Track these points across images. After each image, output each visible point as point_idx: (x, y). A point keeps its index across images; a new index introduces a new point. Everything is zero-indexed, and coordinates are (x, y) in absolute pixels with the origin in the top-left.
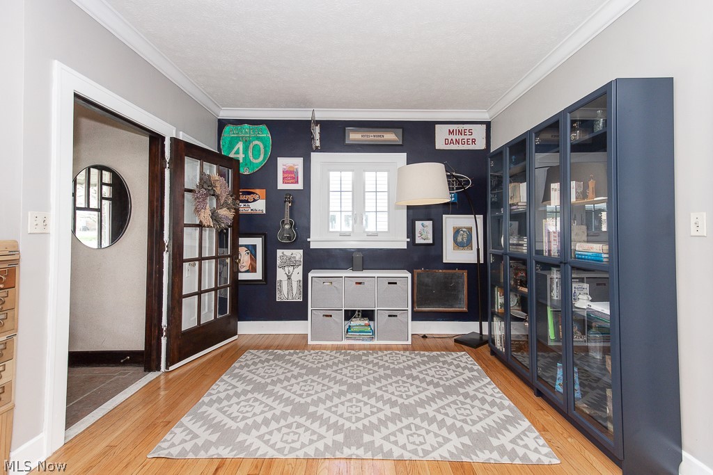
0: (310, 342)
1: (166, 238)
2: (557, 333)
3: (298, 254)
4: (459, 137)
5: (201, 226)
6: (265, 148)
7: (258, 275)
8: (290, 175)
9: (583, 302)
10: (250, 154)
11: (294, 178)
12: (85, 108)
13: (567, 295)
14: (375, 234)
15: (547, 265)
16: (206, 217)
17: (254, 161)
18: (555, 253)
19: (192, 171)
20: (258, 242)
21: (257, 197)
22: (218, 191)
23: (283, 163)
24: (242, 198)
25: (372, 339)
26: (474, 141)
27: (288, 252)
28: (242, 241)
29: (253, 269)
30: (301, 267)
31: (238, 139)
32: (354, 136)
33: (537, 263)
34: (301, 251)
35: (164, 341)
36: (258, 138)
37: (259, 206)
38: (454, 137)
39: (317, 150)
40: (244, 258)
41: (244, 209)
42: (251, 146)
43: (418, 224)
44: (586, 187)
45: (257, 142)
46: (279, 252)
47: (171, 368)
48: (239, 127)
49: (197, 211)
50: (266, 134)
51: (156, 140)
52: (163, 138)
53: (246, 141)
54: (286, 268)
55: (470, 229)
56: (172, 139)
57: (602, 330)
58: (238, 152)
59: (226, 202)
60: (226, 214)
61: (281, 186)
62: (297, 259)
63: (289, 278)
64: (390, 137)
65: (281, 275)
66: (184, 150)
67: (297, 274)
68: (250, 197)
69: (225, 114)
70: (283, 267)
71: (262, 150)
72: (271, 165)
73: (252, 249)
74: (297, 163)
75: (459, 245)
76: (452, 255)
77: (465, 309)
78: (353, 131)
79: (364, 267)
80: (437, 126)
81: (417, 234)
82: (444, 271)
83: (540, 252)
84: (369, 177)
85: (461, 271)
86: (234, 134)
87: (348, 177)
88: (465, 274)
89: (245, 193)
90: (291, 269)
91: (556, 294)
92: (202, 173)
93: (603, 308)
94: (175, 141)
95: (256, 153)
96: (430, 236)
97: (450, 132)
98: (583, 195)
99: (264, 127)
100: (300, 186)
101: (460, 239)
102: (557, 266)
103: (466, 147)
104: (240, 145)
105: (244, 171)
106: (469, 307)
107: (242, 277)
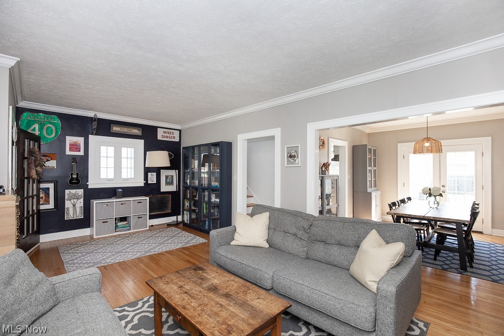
0: (95, 237)
2: (206, 211)
3: (81, 192)
4: (168, 135)
5: (28, 178)
6: (56, 129)
7: (51, 206)
8: (75, 147)
9: (214, 199)
10: (45, 132)
11: (77, 149)
13: (210, 198)
14: (127, 179)
15: (204, 190)
16: (34, 173)
17: (48, 137)
18: (206, 185)
19: (26, 145)
20: (51, 186)
23: (70, 139)
25: (130, 230)
26: (174, 138)
27: (73, 191)
30: (82, 199)
31: (35, 122)
32: (116, 129)
33: (201, 189)
34: (82, 190)
36: (51, 123)
37: (52, 164)
38: (166, 135)
39: (93, 134)
42: (45, 127)
43: (149, 174)
44: (214, 164)
45: (50, 125)
46: (67, 191)
48: (35, 114)
50: (57, 121)
53: (41, 123)
54: (72, 200)
55: (172, 176)
56: (18, 129)
57: (218, 206)
58: (34, 130)
59: (39, 163)
61: (68, 152)
62: (80, 194)
63: (74, 206)
64: (136, 131)
65: (68, 204)
66: (23, 134)
67: (80, 203)
68: (45, 158)
70: (70, 200)
71: (54, 131)
72: (61, 140)
73: (46, 190)
74: (81, 140)
75: (167, 183)
76: (164, 188)
77: (170, 211)
78: (115, 126)
79: (123, 196)
80: (158, 129)
81: (149, 179)
82: (162, 195)
83: (202, 185)
84: (124, 150)
85: (168, 195)
86: (31, 118)
87: (111, 150)
88: (170, 196)
90: (75, 200)
91: (206, 199)
92: (29, 147)
93: (218, 200)
95: (49, 132)
96: (155, 180)
97: (164, 132)
98: (213, 169)
99: (55, 117)
100: (82, 153)
101: (168, 181)
102: (207, 189)
103: (171, 140)
104: (37, 126)
106: (171, 210)
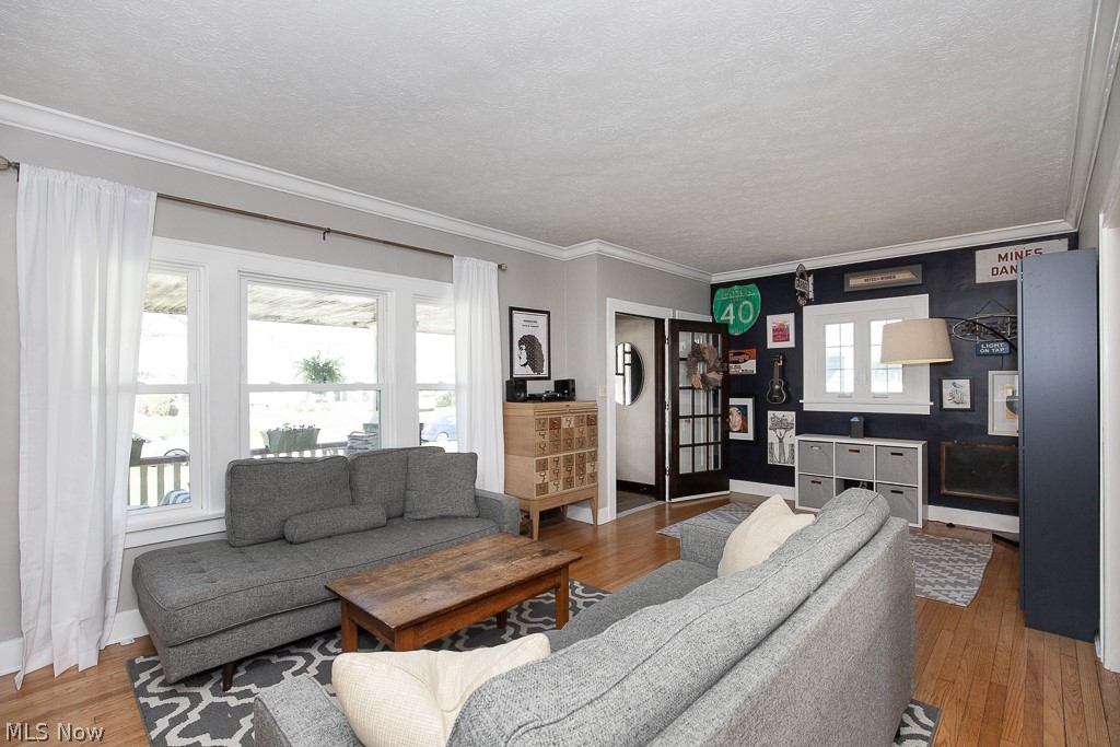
1: (667, 399)
3: (791, 416)
5: (692, 388)
6: (754, 307)
7: (749, 436)
8: (781, 333)
10: (740, 315)
11: (784, 336)
12: (621, 317)
14: (885, 396)
16: (697, 382)
17: (744, 322)
19: (685, 342)
20: (749, 402)
21: (747, 357)
22: (707, 356)
23: (773, 321)
24: (732, 358)
27: (779, 414)
28: (733, 401)
29: (744, 430)
30: (794, 430)
31: (728, 302)
32: (855, 282)
34: (793, 414)
35: (667, 478)
36: (747, 299)
37: (750, 366)
38: (1008, 264)
39: (809, 303)
40: (735, 419)
41: (733, 369)
42: (741, 306)
43: (947, 383)
45: (746, 302)
46: (770, 414)
47: (673, 500)
48: (729, 289)
49: (689, 376)
50: (755, 293)
51: (659, 323)
52: (663, 320)
53: (736, 302)
54: (778, 431)
56: (670, 320)
58: (729, 315)
59: (714, 366)
60: (716, 377)
61: (771, 345)
62: (789, 421)
63: (781, 441)
64: (906, 276)
65: (772, 437)
66: (679, 326)
67: (790, 436)
68: (741, 358)
69: (717, 279)
70: (775, 430)
71: (752, 310)
72: (760, 325)
73: (743, 409)
74: (788, 319)
78: (854, 277)
80: (979, 253)
81: (946, 397)
82: (990, 446)
84: (876, 328)
86: (724, 297)
87: (848, 329)
89: (735, 354)
90: (783, 431)
92: (694, 343)
94: (672, 321)
95: (745, 313)
96: (967, 399)
97: (999, 258)
99: (753, 286)
100: (791, 344)
104: (731, 307)
105: (734, 332)
107: (732, 436)
